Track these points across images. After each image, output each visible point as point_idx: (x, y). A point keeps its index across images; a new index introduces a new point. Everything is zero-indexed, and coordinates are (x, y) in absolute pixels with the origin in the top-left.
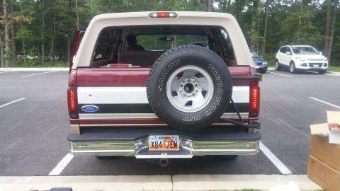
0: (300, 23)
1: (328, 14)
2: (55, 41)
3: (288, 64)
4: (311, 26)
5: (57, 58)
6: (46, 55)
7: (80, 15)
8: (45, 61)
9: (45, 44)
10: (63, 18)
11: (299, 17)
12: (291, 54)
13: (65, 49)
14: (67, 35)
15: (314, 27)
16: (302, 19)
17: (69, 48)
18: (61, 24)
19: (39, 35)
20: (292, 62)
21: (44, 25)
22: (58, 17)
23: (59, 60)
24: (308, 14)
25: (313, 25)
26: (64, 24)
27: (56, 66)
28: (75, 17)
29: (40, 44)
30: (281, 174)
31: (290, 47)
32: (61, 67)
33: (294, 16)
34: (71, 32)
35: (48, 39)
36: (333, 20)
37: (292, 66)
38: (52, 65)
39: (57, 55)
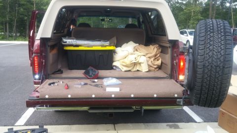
0: (192, 14)
1: (211, 9)
2: (17, 22)
3: (185, 43)
4: (200, 17)
5: (18, 34)
6: (10, 32)
7: (36, 3)
8: (9, 36)
9: (9, 23)
10: (23, 5)
11: (192, 11)
12: (187, 36)
13: (25, 28)
14: (26, 18)
15: (202, 18)
16: (194, 12)
17: (27, 27)
18: (22, 10)
19: (4, 17)
20: (188, 41)
21: (8, 10)
22: (19, 4)
23: (20, 36)
24: (198, 9)
25: (201, 16)
26: (24, 9)
27: (18, 40)
28: (33, 4)
29: (6, 23)
30: (196, 122)
31: (187, 31)
32: (22, 40)
33: (189, 10)
34: (29, 15)
35: (11, 20)
36: (213, 13)
37: (188, 44)
38: (15, 40)
39: (19, 32)
